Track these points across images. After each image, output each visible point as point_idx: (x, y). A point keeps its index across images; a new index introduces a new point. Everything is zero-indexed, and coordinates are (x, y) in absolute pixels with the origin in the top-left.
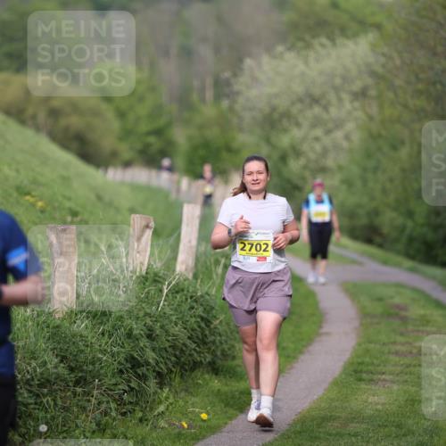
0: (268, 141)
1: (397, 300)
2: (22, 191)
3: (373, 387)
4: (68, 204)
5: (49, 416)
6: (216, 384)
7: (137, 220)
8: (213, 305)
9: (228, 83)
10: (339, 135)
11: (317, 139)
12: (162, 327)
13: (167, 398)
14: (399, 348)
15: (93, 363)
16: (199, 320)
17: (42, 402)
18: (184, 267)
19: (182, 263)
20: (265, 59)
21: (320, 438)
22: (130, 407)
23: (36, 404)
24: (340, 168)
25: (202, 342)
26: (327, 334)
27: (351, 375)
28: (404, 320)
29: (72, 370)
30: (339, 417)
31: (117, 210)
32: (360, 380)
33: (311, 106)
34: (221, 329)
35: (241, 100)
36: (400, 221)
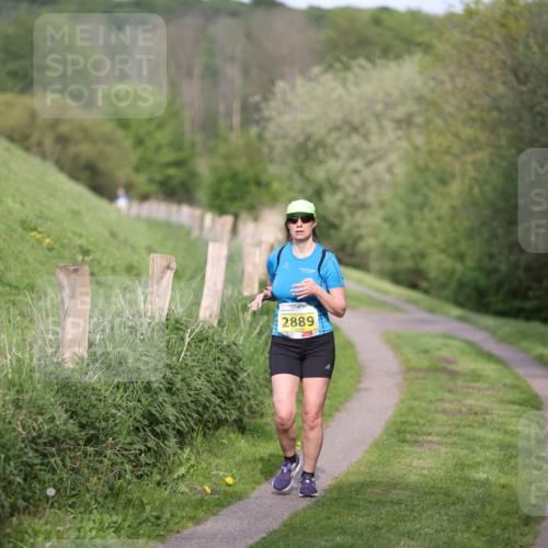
0: (301, 173)
1: (445, 353)
2: (27, 227)
3: (418, 450)
4: (79, 242)
5: (56, 478)
6: (243, 444)
7: (157, 261)
8: (240, 355)
9: (257, 108)
10: (380, 167)
11: (356, 171)
12: (183, 380)
13: (188, 459)
14: (447, 406)
15: (106, 420)
16: (224, 372)
17: (49, 462)
18: (208, 313)
19: (206, 309)
20: (299, 81)
21: (359, 506)
22: (146, 469)
23: (42, 464)
24: (382, 204)
25: (228, 396)
26: (367, 389)
27: (394, 436)
28: (453, 374)
29: (82, 426)
30: (380, 483)
31: (133, 248)
32: (404, 441)
33: (349, 135)
34: (249, 382)
35: (272, 127)
36: (448, 263)
